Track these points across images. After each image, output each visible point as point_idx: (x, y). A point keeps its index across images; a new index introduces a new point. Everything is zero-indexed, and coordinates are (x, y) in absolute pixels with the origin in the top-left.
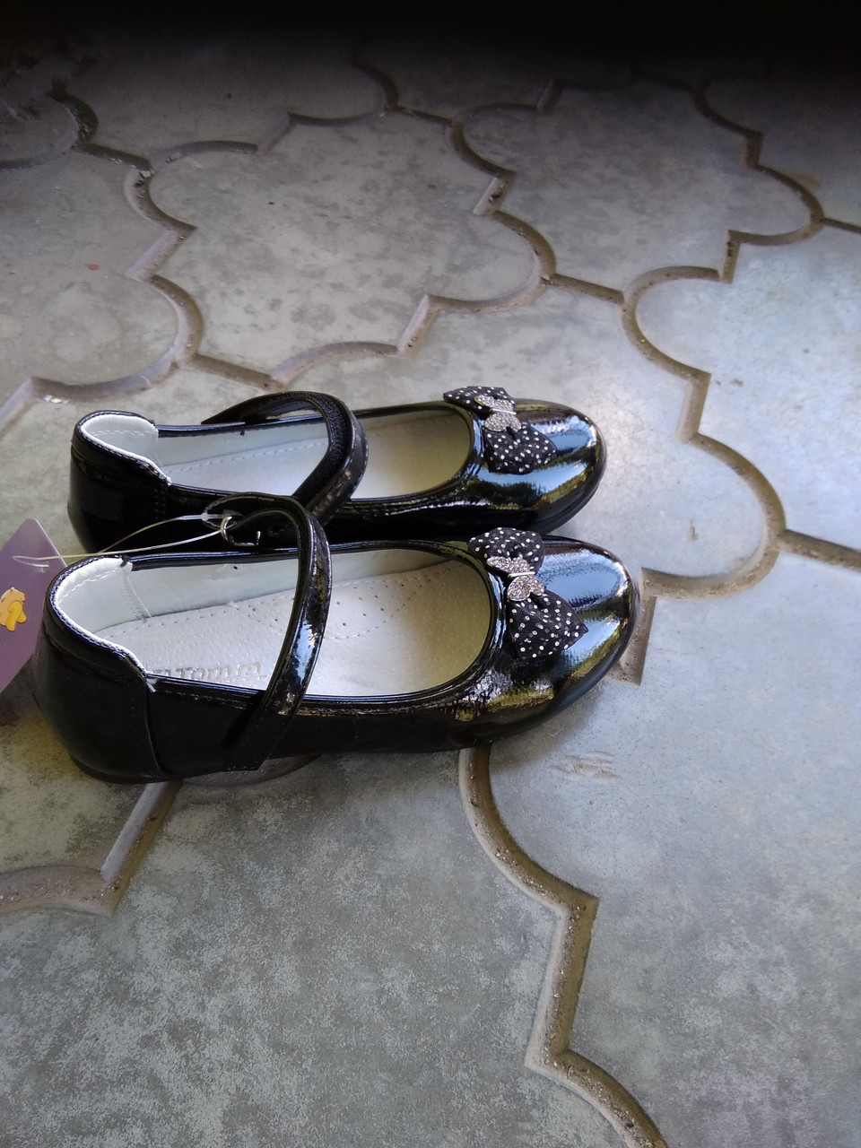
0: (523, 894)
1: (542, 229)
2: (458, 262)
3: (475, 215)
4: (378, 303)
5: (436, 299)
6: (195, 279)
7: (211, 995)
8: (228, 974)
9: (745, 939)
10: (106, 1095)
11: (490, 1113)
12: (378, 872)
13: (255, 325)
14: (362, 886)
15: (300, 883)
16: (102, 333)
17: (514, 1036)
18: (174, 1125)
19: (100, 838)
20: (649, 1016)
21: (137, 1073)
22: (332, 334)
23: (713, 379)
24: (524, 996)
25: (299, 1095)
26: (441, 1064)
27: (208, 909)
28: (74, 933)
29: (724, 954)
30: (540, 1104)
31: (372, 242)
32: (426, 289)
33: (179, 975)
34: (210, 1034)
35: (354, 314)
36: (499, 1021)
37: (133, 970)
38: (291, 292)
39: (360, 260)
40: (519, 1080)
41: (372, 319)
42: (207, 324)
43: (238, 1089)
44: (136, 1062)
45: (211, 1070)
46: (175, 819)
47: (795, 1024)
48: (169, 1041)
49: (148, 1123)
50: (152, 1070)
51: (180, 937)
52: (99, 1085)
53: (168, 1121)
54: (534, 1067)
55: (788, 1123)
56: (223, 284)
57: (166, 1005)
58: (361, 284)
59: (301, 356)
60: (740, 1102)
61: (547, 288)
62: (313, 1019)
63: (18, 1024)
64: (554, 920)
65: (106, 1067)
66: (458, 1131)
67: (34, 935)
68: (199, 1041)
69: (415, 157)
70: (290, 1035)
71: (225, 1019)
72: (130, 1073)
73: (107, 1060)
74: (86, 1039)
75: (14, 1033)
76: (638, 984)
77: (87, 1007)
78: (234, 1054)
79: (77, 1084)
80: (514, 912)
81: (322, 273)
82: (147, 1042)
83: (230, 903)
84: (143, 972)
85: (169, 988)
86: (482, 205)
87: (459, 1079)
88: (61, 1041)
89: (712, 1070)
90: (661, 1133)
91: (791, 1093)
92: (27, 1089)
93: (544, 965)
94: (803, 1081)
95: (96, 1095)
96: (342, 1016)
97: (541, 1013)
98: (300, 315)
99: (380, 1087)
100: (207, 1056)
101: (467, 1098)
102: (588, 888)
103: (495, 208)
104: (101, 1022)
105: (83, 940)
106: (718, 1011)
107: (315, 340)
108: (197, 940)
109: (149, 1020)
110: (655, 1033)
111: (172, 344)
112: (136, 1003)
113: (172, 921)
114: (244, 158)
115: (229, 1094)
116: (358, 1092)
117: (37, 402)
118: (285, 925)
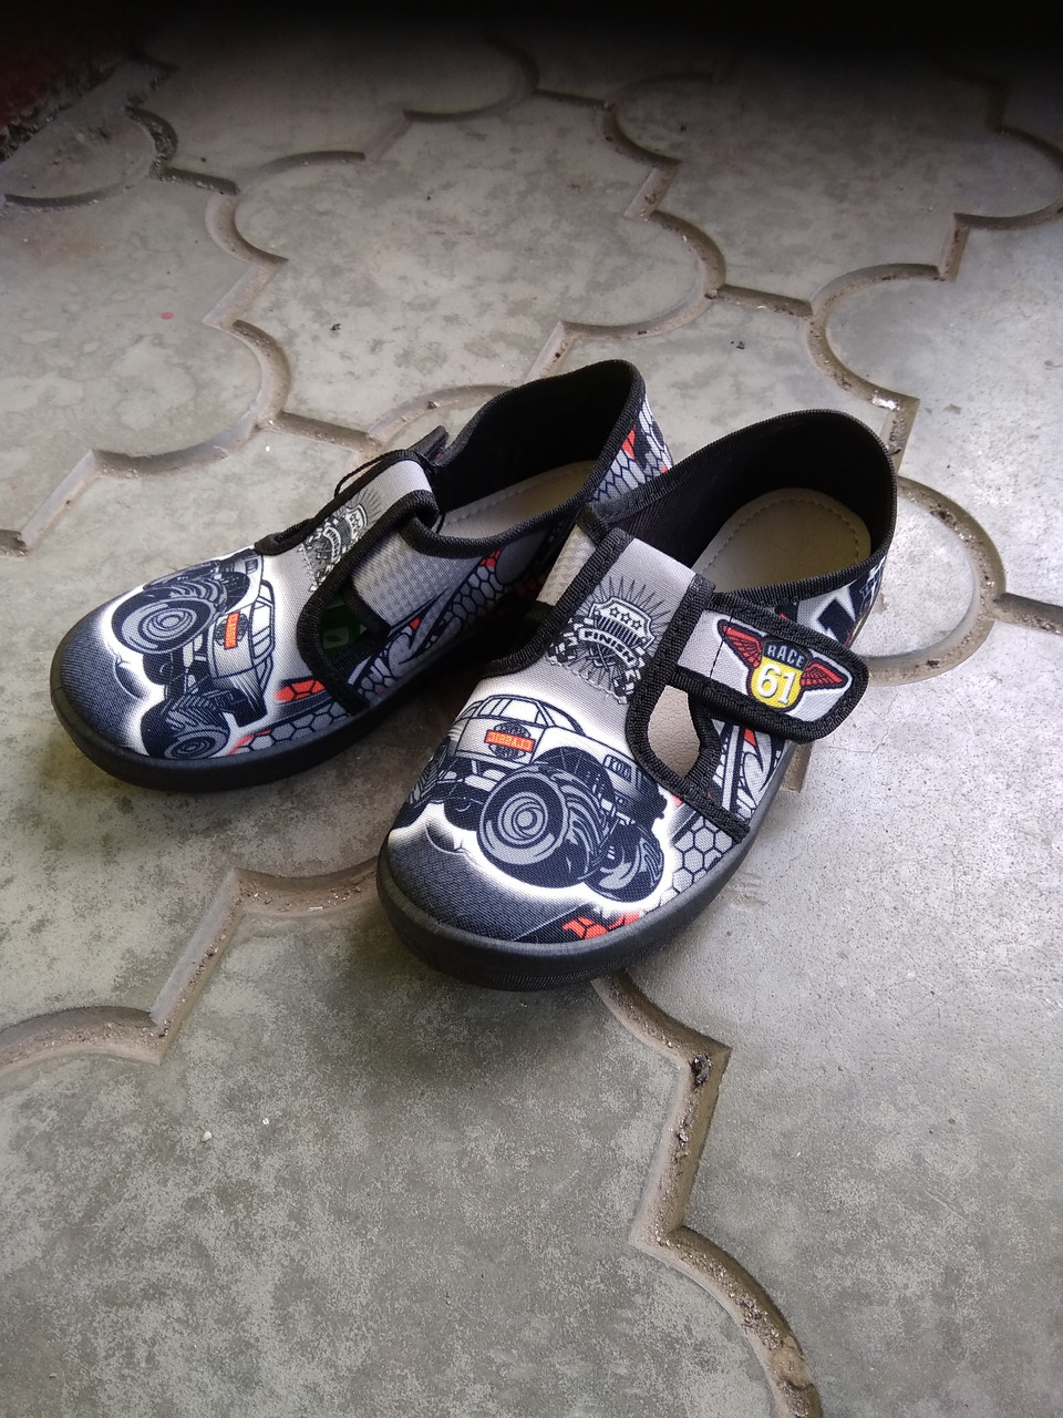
0: (639, 1041)
1: (710, 229)
2: (601, 279)
3: (626, 218)
4: (499, 336)
5: (572, 327)
6: (282, 322)
7: (267, 1153)
8: (287, 1129)
9: (912, 1099)
10: (146, 1262)
11: (584, 1297)
12: (465, 1014)
13: (352, 374)
14: (446, 1031)
15: (375, 1027)
16: (173, 392)
17: (617, 1207)
18: (218, 1299)
19: (151, 976)
20: (785, 1189)
21: (180, 1239)
22: (442, 378)
23: (921, 407)
24: (633, 1162)
25: (361, 1269)
26: (529, 1239)
27: (268, 1056)
28: (117, 1082)
29: (887, 1117)
30: (646, 1288)
31: (498, 261)
32: (560, 315)
33: (232, 1130)
34: (263, 1197)
35: (470, 351)
36: (600, 1190)
37: (180, 1124)
38: (395, 329)
39: (481, 285)
40: (621, 1259)
41: (491, 355)
42: (295, 374)
43: (292, 1260)
44: (179, 1227)
45: (263, 1238)
46: (236, 954)
47: (971, 1203)
48: (217, 1204)
49: (190, 1296)
50: (197, 1236)
51: (235, 1087)
52: (138, 1252)
53: (212, 1293)
54: (640, 1246)
55: (954, 1322)
56: (316, 326)
57: (215, 1163)
58: (480, 315)
59: (405, 407)
60: (894, 1295)
61: (712, 304)
62: (382, 1182)
63: (52, 1183)
64: (675, 1075)
65: (147, 1231)
66: (545, 1317)
67: (73, 1084)
68: (251, 1206)
69: (555, 152)
70: (354, 1200)
71: (280, 1180)
72: (173, 1238)
73: (147, 1224)
74: (126, 1200)
75: (47, 1192)
76: (773, 1150)
77: (129, 1164)
78: (289, 1220)
79: (114, 1250)
80: (626, 1063)
81: (434, 303)
82: (193, 1205)
83: (292, 1049)
84: (192, 1126)
85: (220, 1145)
86: (637, 205)
87: (549, 1256)
88: (98, 1202)
89: (860, 1256)
90: (792, 1327)
91: (960, 1286)
92: (60, 1253)
93: (660, 1126)
94: (977, 1272)
95: (133, 1262)
96: (414, 1180)
97: (654, 1182)
98: (405, 358)
99: (455, 1263)
100: (260, 1222)
101: (557, 1278)
102: (717, 1035)
103: (653, 207)
104: (143, 1183)
105: (126, 1090)
106: (873, 1185)
107: (422, 386)
108: (254, 1091)
109: (195, 1181)
110: (791, 1210)
111: (254, 402)
112: (182, 1160)
113: (227, 1070)
114: (347, 170)
115: (283, 1266)
116: (429, 1267)
117: (98, 479)
118: (355, 1075)
